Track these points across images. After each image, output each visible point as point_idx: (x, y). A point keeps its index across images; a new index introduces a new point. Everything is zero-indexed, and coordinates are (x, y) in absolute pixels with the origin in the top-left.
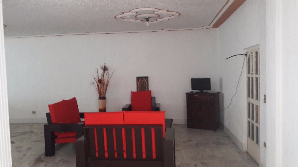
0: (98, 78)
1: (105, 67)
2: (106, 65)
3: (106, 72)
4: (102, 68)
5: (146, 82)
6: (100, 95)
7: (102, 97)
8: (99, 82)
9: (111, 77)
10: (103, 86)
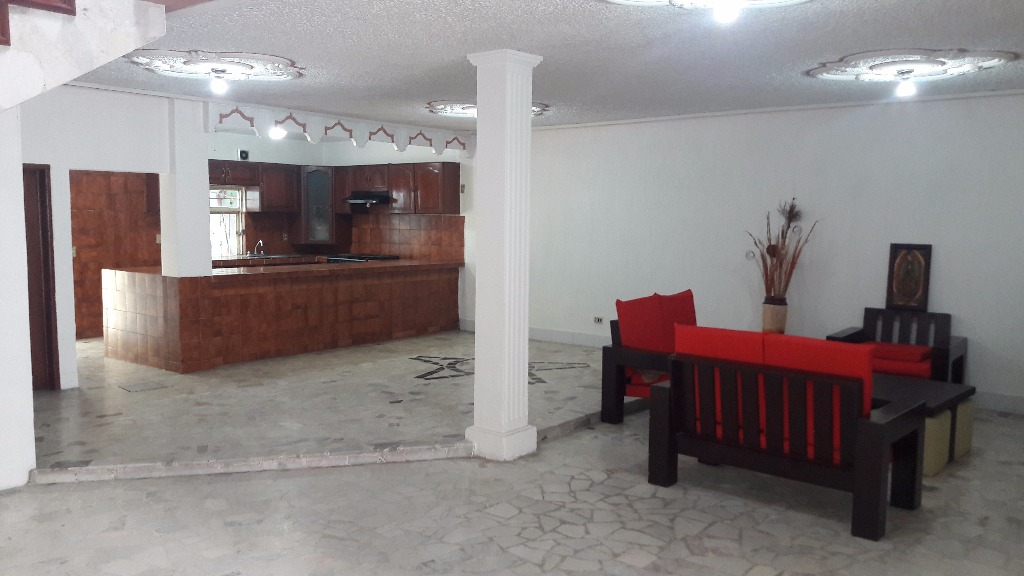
0: (769, 240)
1: (792, 207)
2: (796, 202)
3: (792, 225)
4: (783, 212)
5: (923, 262)
6: (768, 291)
7: (775, 299)
8: (768, 252)
9: (806, 241)
10: (781, 265)
